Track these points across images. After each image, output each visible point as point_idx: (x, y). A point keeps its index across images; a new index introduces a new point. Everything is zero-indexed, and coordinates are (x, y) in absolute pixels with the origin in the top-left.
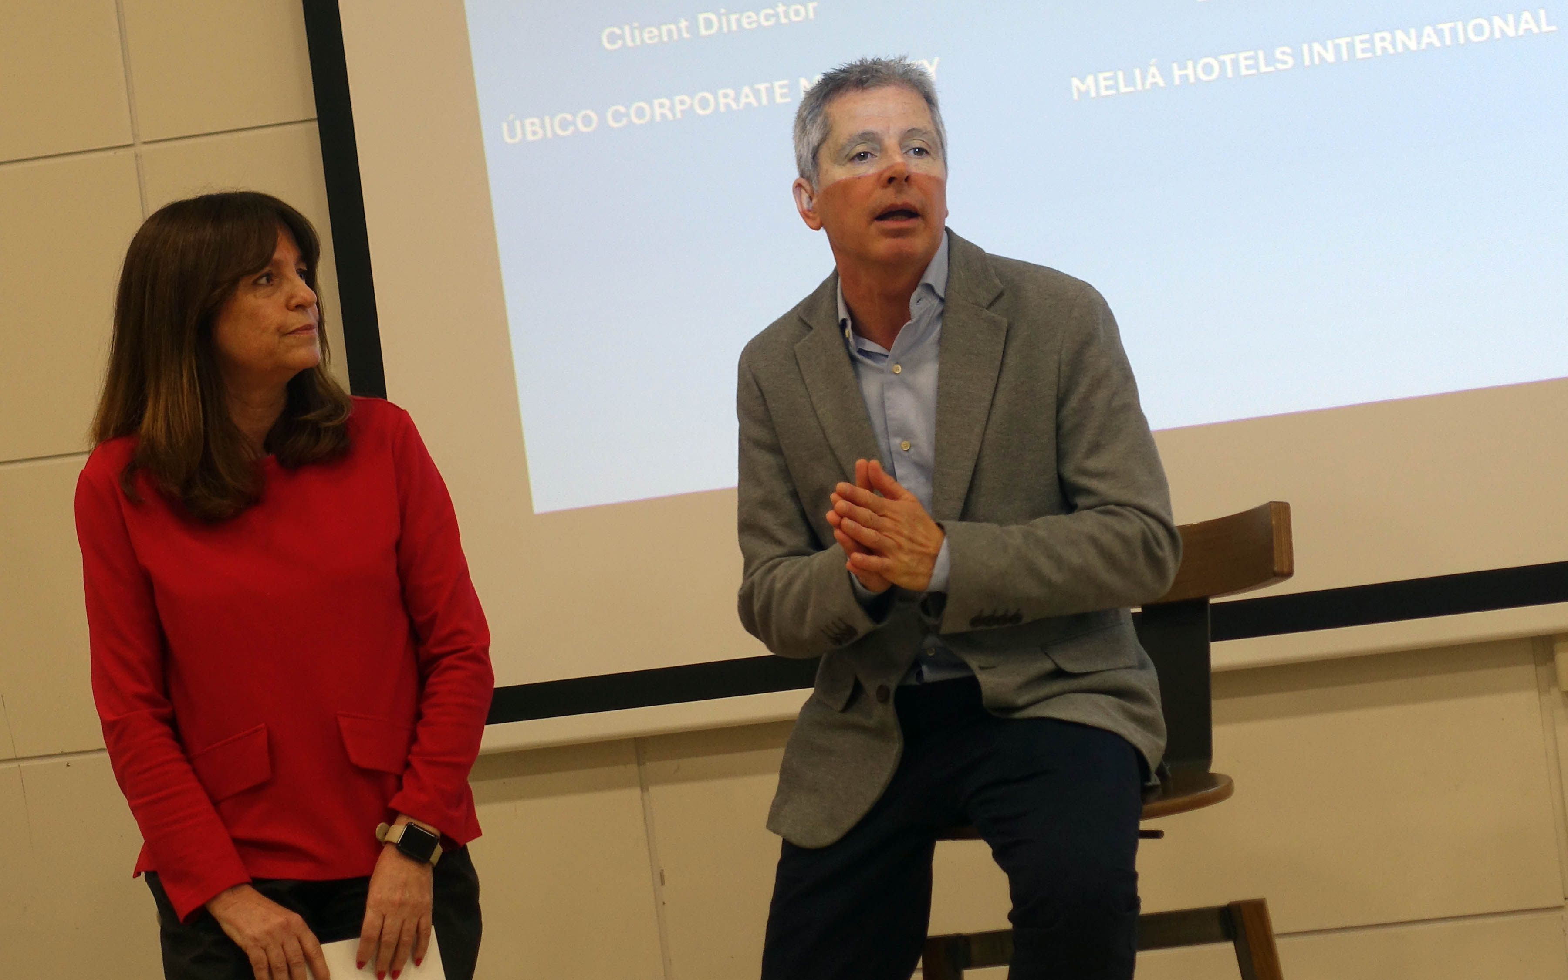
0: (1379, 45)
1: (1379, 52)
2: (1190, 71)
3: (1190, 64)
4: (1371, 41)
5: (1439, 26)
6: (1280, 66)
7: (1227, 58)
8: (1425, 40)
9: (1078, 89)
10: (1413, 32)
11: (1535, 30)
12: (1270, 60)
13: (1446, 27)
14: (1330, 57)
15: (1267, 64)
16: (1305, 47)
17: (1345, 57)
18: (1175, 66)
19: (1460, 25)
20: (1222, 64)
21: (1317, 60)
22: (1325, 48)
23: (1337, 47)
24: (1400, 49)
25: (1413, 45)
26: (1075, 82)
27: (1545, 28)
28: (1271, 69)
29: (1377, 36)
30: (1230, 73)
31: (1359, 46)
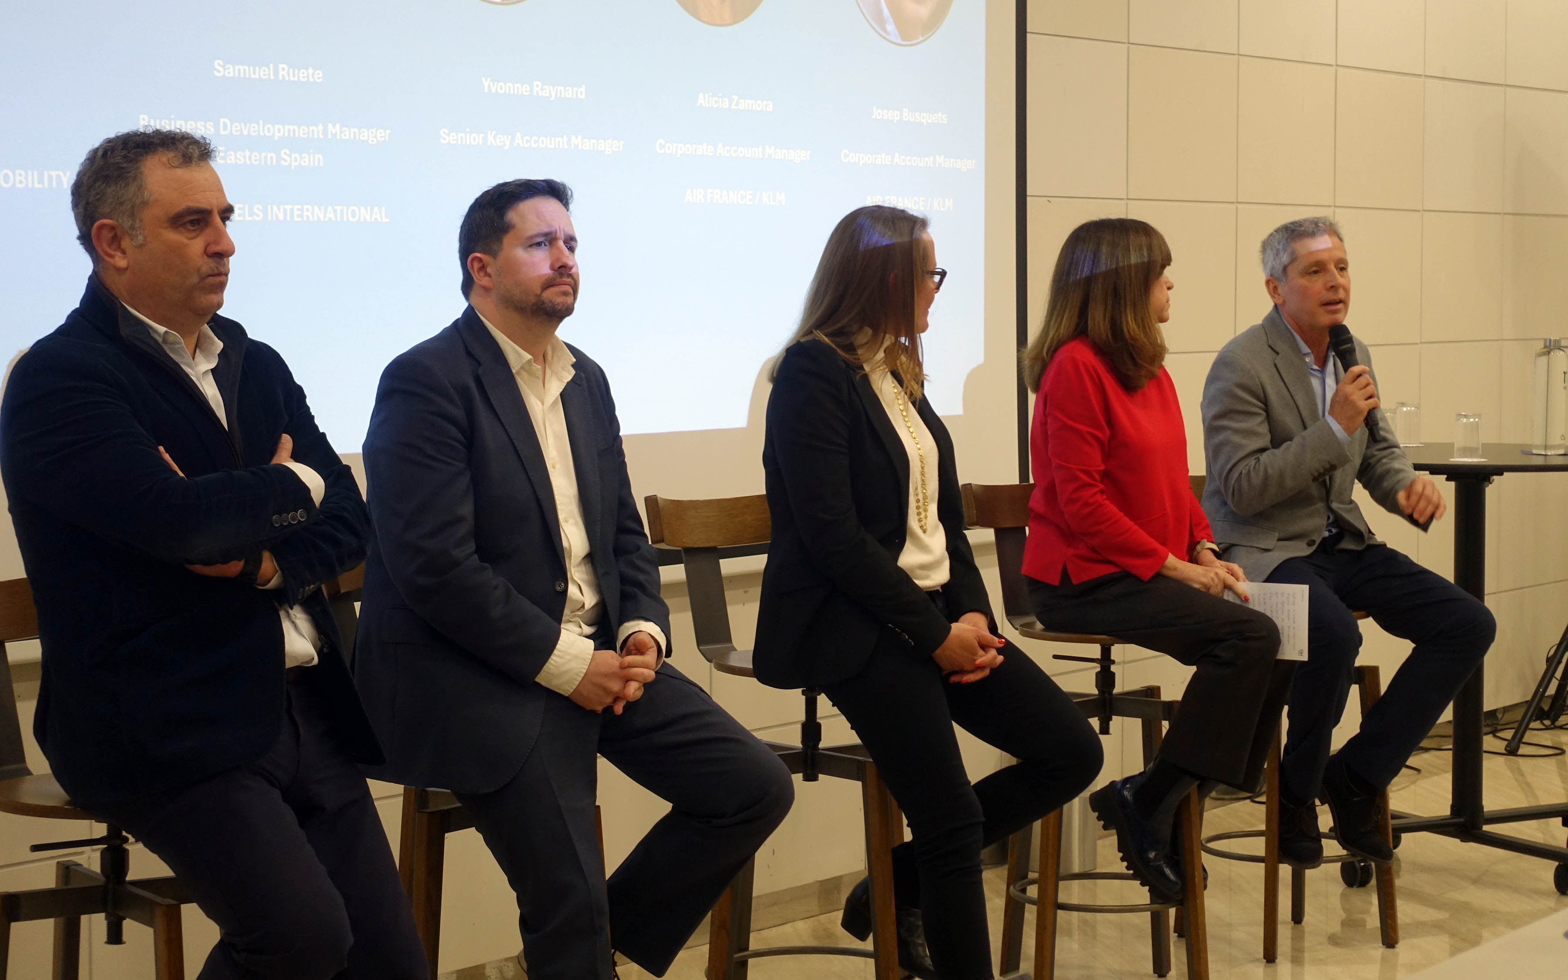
0: (306, 213)
1: (305, 219)
4: (301, 210)
5: (335, 207)
6: (257, 217)
8: (328, 215)
10: (322, 208)
12: (251, 212)
13: (338, 208)
14: (281, 217)
15: (249, 214)
16: (269, 207)
17: (288, 218)
19: (345, 208)
21: (274, 218)
22: (279, 209)
23: (285, 210)
24: (316, 219)
25: (321, 218)
27: (384, 220)
28: (251, 219)
29: (305, 207)
31: (296, 212)
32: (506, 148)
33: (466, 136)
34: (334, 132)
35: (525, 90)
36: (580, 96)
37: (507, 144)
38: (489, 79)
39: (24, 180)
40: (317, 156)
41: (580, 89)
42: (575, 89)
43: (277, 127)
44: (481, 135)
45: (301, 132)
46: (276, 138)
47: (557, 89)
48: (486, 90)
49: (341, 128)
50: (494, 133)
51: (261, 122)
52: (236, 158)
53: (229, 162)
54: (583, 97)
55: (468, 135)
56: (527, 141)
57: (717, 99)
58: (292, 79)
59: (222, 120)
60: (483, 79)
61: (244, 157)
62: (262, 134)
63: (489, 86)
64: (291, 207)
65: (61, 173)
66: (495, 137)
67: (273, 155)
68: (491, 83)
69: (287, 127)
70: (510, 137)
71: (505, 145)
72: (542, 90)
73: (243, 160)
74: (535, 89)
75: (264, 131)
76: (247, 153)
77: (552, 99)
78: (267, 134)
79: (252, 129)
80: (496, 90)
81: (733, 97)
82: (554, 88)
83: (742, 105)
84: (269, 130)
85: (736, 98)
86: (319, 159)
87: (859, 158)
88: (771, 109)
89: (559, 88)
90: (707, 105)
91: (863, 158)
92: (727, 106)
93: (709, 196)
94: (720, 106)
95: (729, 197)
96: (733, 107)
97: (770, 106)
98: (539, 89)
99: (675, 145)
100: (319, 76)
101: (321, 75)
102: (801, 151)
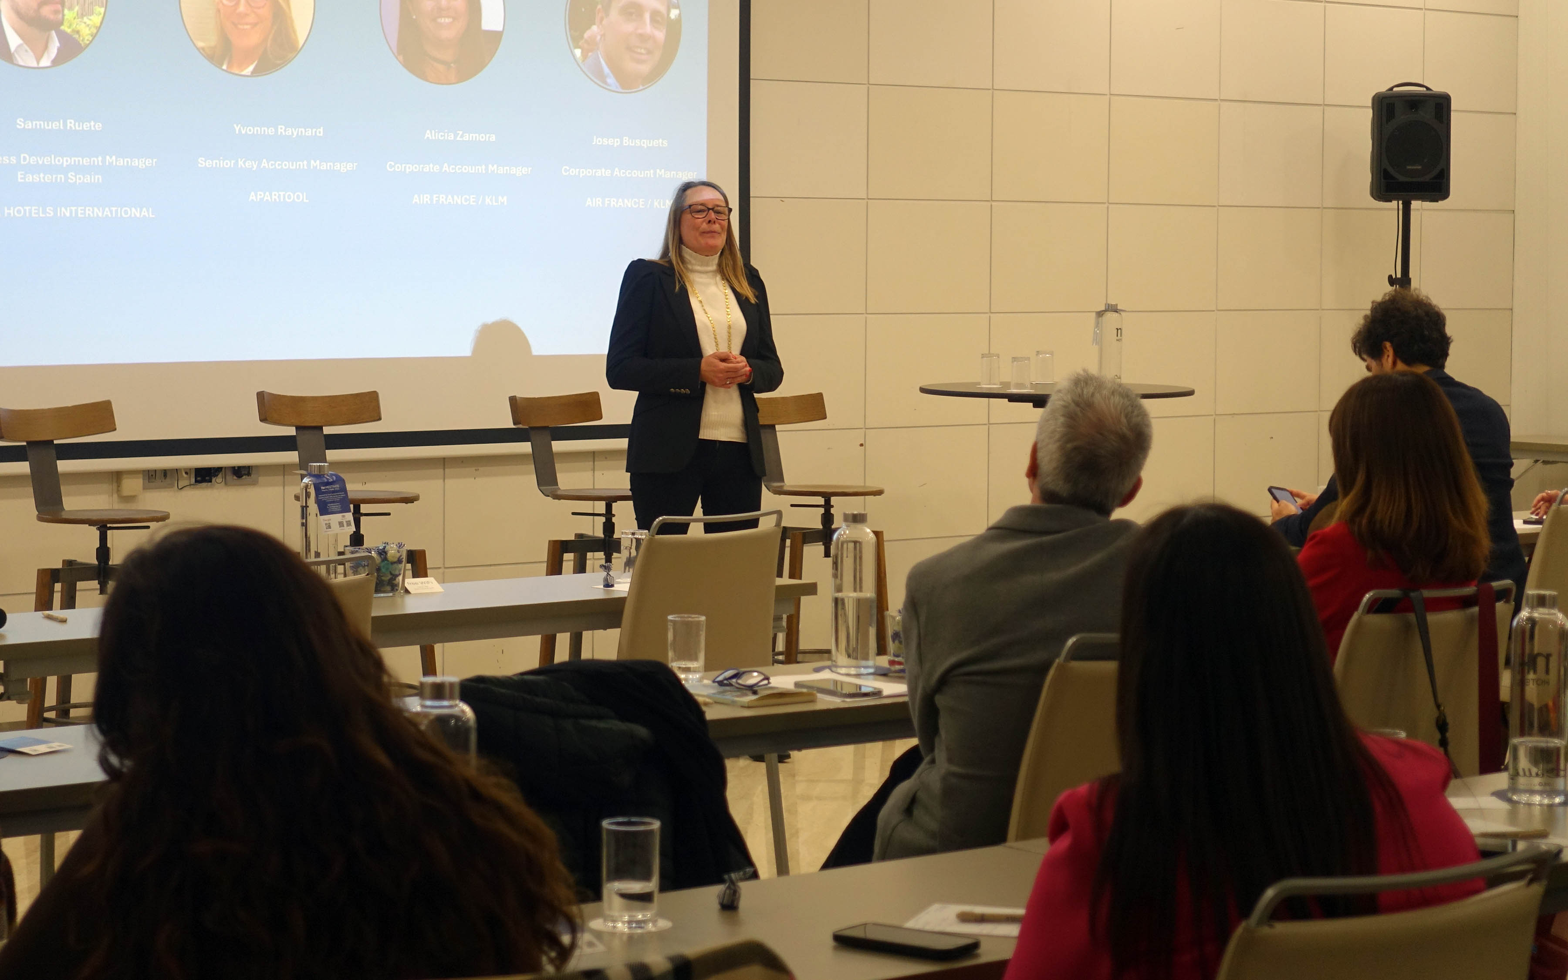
0: (87, 212)
1: (87, 215)
2: (11, 211)
3: (12, 208)
4: (85, 210)
5: (112, 209)
6: (48, 215)
7: (27, 208)
8: (105, 213)
10: (101, 209)
11: (147, 216)
12: (44, 212)
13: (114, 209)
14: (68, 214)
15: (43, 213)
16: (59, 209)
17: (74, 215)
18: (6, 208)
19: (119, 209)
20: (25, 211)
21: (62, 215)
22: (66, 210)
23: (71, 211)
24: (95, 215)
25: (100, 215)
27: (151, 216)
28: (44, 216)
29: (87, 208)
30: (27, 215)
31: (80, 212)
32: (254, 169)
33: (220, 162)
34: (111, 161)
35: (271, 131)
36: (318, 134)
37: (255, 166)
38: (239, 126)
40: (97, 176)
41: (318, 130)
42: (314, 130)
43: (65, 159)
44: (233, 161)
45: (84, 161)
46: (65, 166)
47: (298, 131)
48: (237, 132)
49: (116, 159)
50: (244, 159)
51: (53, 156)
52: (33, 178)
53: (27, 180)
54: (321, 135)
55: (222, 161)
56: (272, 165)
57: (443, 134)
58: (77, 128)
59: (22, 156)
60: (235, 126)
61: (40, 178)
62: (53, 163)
63: (240, 130)
64: (76, 208)
66: (244, 163)
67: (63, 176)
68: (242, 128)
69: (73, 159)
70: (257, 162)
71: (253, 167)
72: (285, 131)
73: (38, 179)
74: (280, 130)
75: (55, 161)
76: (42, 175)
77: (294, 137)
78: (57, 163)
79: (45, 161)
80: (246, 132)
81: (458, 132)
82: (295, 130)
83: (466, 137)
84: (59, 161)
85: (461, 133)
86: (98, 178)
87: (579, 172)
88: (494, 140)
89: (300, 130)
90: (434, 138)
91: (583, 172)
92: (452, 139)
93: (435, 199)
94: (446, 138)
95: (453, 200)
96: (458, 139)
97: (493, 138)
98: (283, 131)
99: (403, 165)
100: (99, 126)
101: (101, 125)
102: (522, 168)
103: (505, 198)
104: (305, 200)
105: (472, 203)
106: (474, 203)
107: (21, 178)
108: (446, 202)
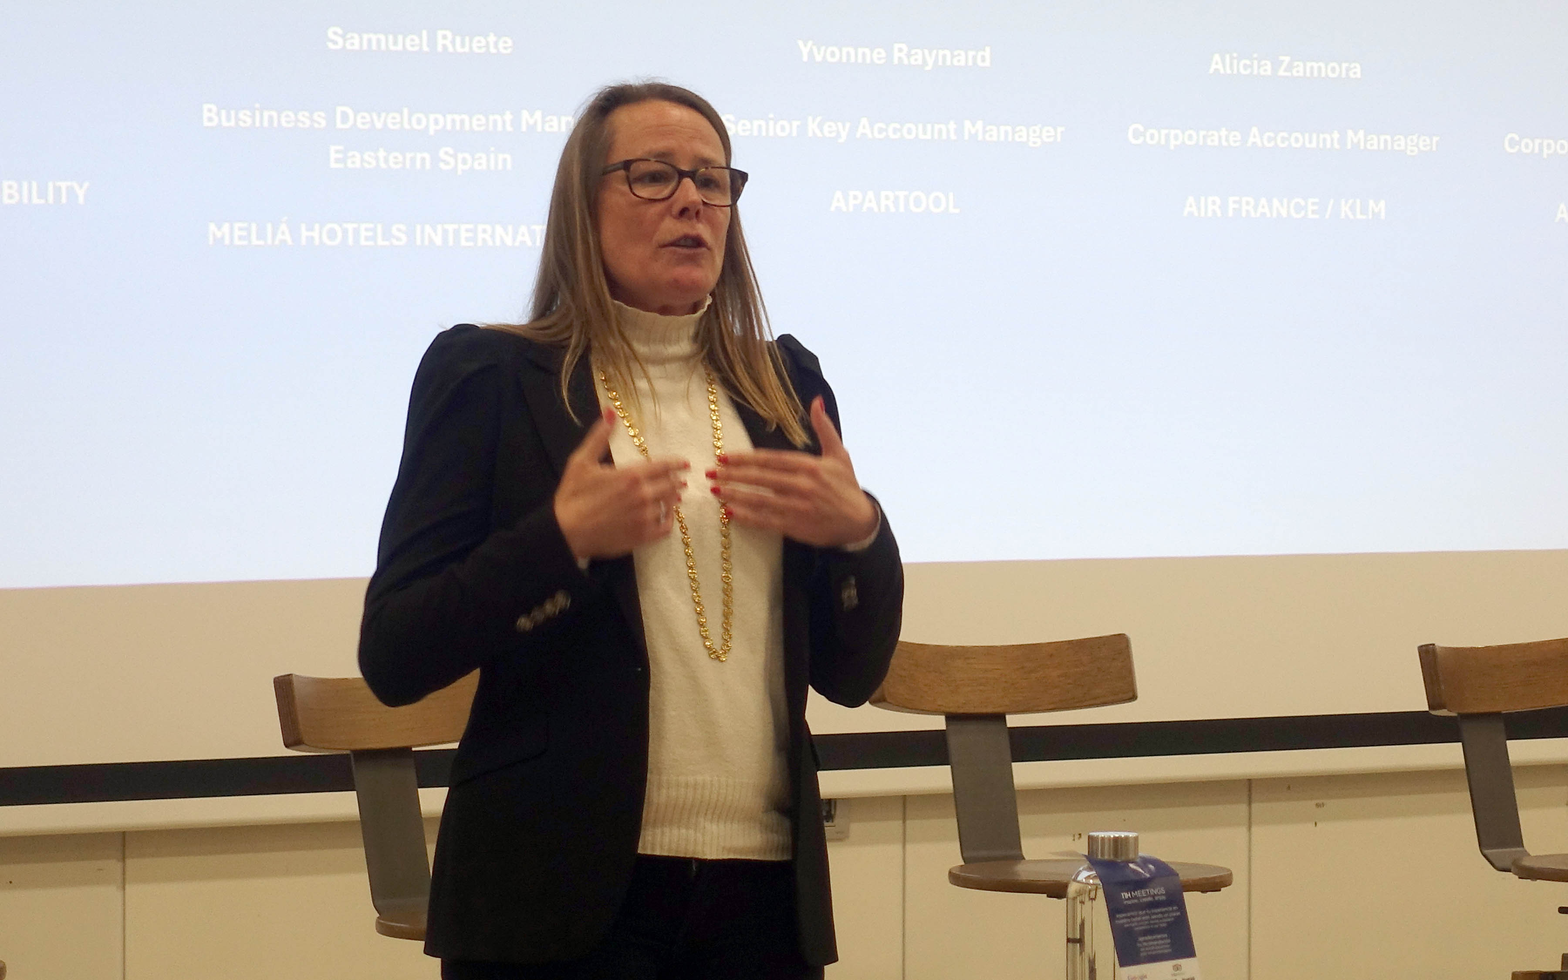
0: (480, 236)
1: (480, 243)
2: (316, 234)
3: (317, 226)
4: (475, 231)
6: (395, 242)
7: (350, 227)
8: (519, 238)
9: (214, 235)
10: (510, 228)
12: (387, 234)
14: (438, 241)
15: (384, 238)
16: (418, 227)
17: (451, 243)
18: (303, 227)
20: (345, 232)
21: (426, 242)
22: (435, 230)
23: (445, 232)
24: (498, 243)
25: (509, 241)
26: (212, 227)
28: (386, 243)
29: (481, 227)
30: (350, 241)
31: (463, 235)
32: (841, 140)
33: (767, 124)
34: (531, 122)
35: (878, 56)
36: (980, 63)
37: (844, 135)
38: (810, 43)
39: (16, 195)
40: (501, 157)
41: (980, 53)
42: (971, 53)
43: (432, 117)
44: (795, 124)
45: (475, 122)
46: (431, 132)
47: (937, 55)
48: (805, 58)
49: (543, 117)
50: (819, 119)
51: (406, 111)
52: (362, 160)
53: (350, 165)
54: (987, 63)
55: (771, 123)
56: (881, 131)
57: (1248, 62)
58: (459, 49)
59: (339, 109)
60: (800, 43)
61: (377, 159)
62: (406, 126)
63: (811, 54)
64: (456, 226)
65: (76, 186)
66: (820, 126)
67: (427, 155)
68: (815, 49)
69: (449, 117)
70: (848, 125)
71: (840, 136)
72: (909, 55)
73: (374, 163)
74: (896, 55)
75: (410, 123)
76: (382, 154)
77: (927, 68)
78: (416, 127)
79: (389, 121)
80: (824, 57)
81: (1282, 58)
82: (930, 53)
83: (1299, 69)
84: (419, 122)
85: (1287, 59)
86: (505, 160)
87: (1541, 145)
88: (1359, 75)
89: (941, 52)
90: (1229, 71)
91: (1549, 146)
92: (1269, 73)
93: (1232, 206)
94: (1255, 72)
95: (1271, 208)
96: (1281, 73)
97: (1356, 71)
98: (902, 55)
99: (1164, 132)
100: (505, 45)
101: (510, 43)
102: (1419, 137)
103: (1382, 204)
104: (952, 210)
105: (1311, 216)
106: (1317, 216)
107: (337, 161)
108: (1256, 212)
